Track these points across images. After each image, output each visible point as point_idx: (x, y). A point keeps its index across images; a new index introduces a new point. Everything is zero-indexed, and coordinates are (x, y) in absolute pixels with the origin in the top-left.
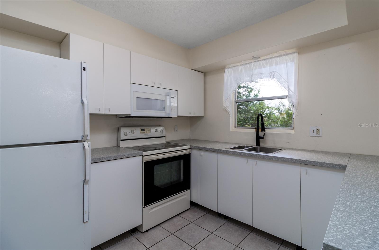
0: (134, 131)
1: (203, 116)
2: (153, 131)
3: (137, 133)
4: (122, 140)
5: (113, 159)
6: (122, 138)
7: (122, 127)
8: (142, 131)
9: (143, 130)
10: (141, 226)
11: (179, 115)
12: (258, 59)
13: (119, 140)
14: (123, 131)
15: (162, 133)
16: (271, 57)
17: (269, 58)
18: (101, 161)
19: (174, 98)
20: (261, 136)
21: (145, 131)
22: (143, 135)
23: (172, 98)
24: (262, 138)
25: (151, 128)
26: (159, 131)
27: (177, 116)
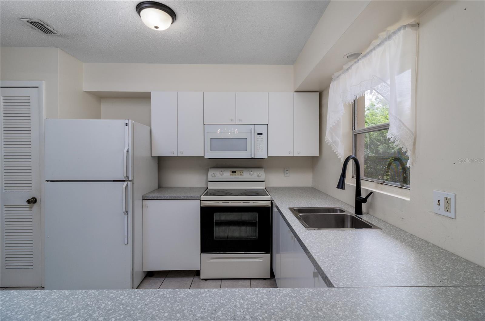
0: (223, 173)
1: (318, 156)
2: (246, 175)
3: (227, 175)
5: (169, 198)
6: (209, 180)
8: (232, 173)
9: (234, 172)
11: (269, 156)
14: (211, 172)
15: (259, 176)
18: (158, 198)
19: (262, 134)
20: (363, 196)
21: (236, 173)
22: (233, 178)
23: (258, 134)
24: (365, 200)
25: (244, 170)
26: (255, 174)
27: (267, 157)
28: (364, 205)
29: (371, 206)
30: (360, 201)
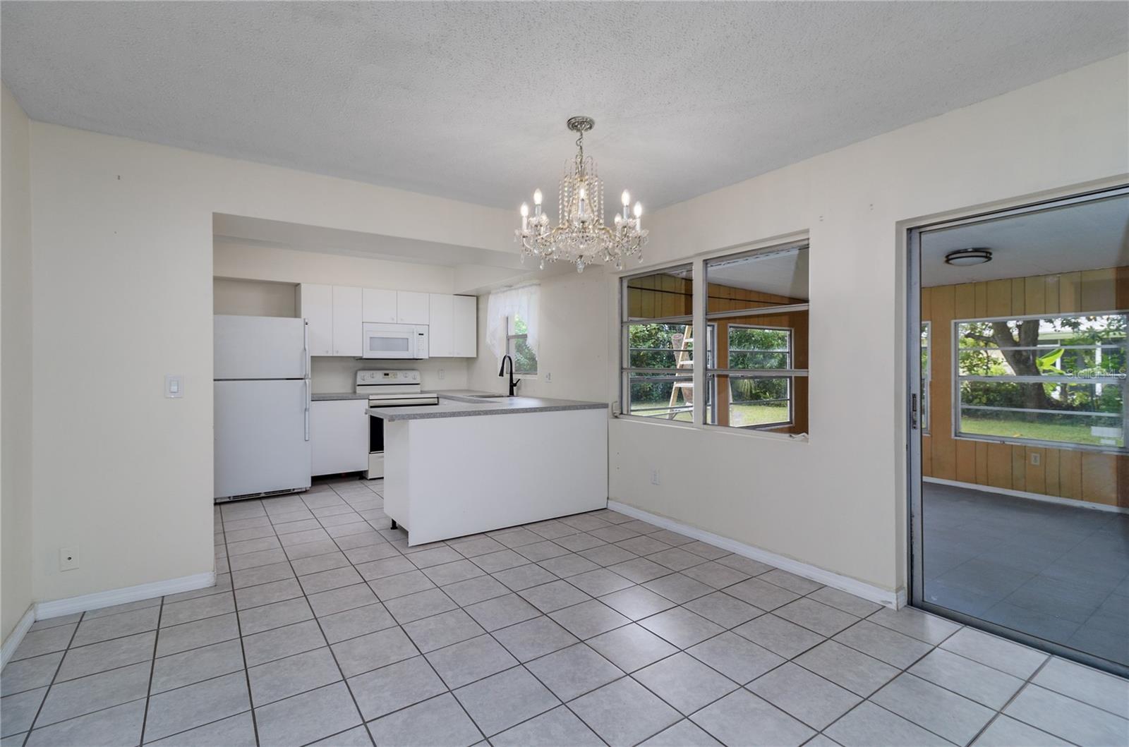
0: (374, 375)
1: (475, 356)
2: (400, 377)
3: (378, 377)
4: (359, 385)
6: (358, 383)
7: (360, 370)
8: (386, 376)
10: (366, 472)
11: (431, 356)
13: (355, 385)
14: (360, 374)
15: (415, 379)
19: (422, 334)
20: (514, 382)
21: (390, 376)
22: (386, 381)
23: (420, 334)
24: (515, 385)
25: (398, 372)
26: (410, 377)
27: (427, 357)
28: (514, 388)
29: (518, 389)
30: (512, 385)
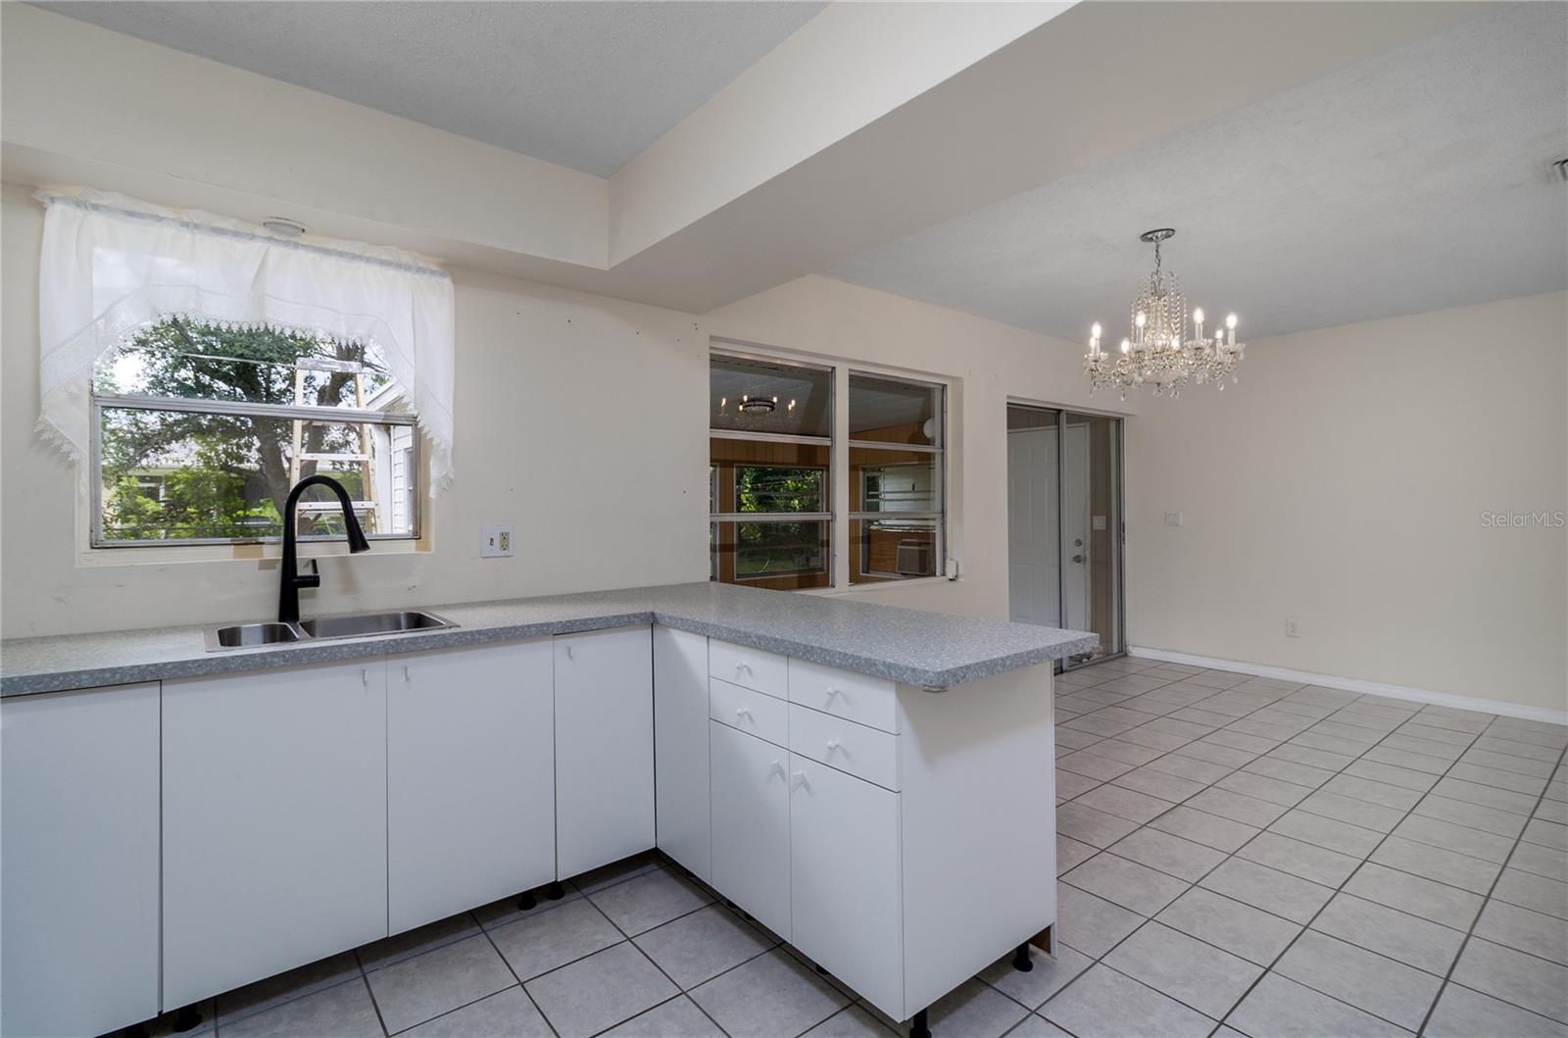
12: (293, 235)
16: (357, 253)
17: (348, 254)
